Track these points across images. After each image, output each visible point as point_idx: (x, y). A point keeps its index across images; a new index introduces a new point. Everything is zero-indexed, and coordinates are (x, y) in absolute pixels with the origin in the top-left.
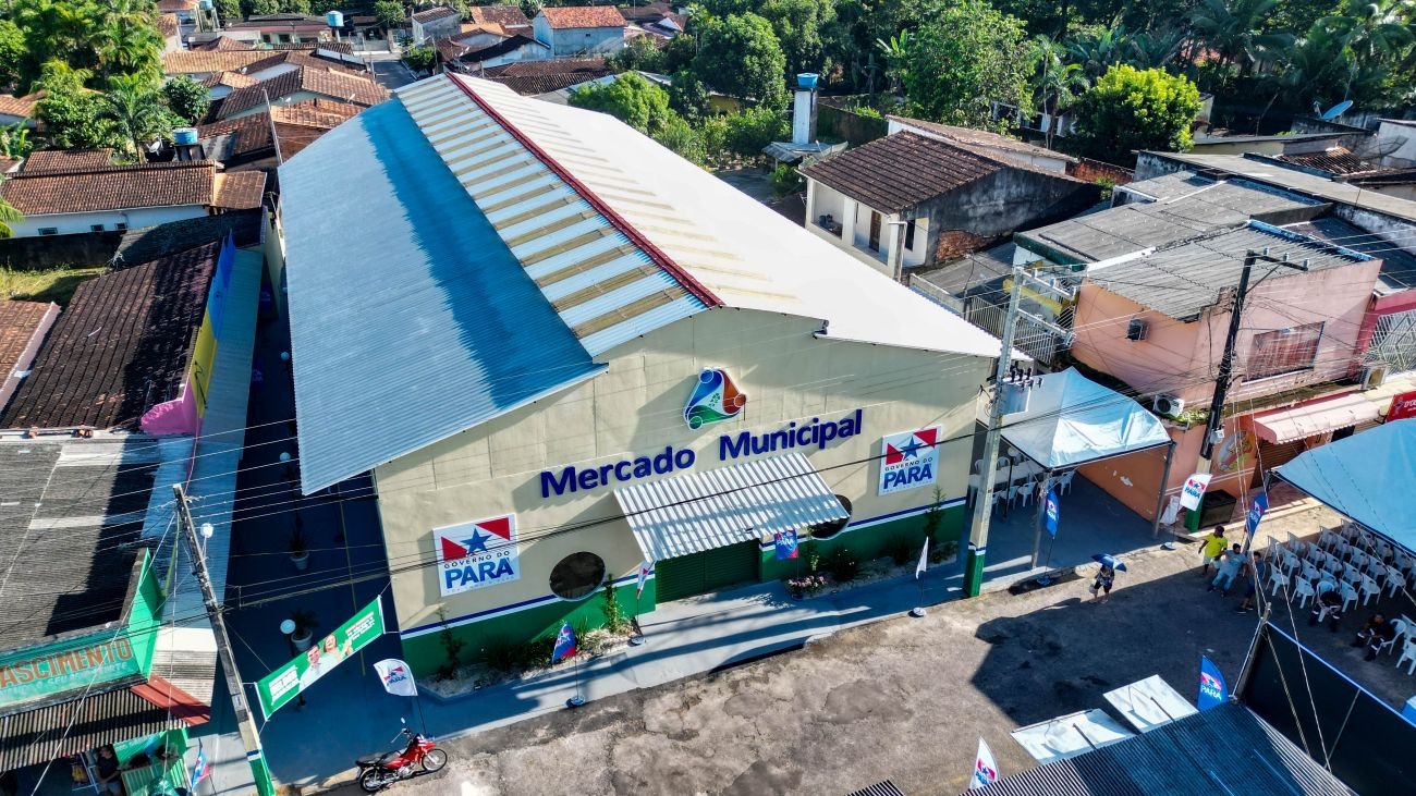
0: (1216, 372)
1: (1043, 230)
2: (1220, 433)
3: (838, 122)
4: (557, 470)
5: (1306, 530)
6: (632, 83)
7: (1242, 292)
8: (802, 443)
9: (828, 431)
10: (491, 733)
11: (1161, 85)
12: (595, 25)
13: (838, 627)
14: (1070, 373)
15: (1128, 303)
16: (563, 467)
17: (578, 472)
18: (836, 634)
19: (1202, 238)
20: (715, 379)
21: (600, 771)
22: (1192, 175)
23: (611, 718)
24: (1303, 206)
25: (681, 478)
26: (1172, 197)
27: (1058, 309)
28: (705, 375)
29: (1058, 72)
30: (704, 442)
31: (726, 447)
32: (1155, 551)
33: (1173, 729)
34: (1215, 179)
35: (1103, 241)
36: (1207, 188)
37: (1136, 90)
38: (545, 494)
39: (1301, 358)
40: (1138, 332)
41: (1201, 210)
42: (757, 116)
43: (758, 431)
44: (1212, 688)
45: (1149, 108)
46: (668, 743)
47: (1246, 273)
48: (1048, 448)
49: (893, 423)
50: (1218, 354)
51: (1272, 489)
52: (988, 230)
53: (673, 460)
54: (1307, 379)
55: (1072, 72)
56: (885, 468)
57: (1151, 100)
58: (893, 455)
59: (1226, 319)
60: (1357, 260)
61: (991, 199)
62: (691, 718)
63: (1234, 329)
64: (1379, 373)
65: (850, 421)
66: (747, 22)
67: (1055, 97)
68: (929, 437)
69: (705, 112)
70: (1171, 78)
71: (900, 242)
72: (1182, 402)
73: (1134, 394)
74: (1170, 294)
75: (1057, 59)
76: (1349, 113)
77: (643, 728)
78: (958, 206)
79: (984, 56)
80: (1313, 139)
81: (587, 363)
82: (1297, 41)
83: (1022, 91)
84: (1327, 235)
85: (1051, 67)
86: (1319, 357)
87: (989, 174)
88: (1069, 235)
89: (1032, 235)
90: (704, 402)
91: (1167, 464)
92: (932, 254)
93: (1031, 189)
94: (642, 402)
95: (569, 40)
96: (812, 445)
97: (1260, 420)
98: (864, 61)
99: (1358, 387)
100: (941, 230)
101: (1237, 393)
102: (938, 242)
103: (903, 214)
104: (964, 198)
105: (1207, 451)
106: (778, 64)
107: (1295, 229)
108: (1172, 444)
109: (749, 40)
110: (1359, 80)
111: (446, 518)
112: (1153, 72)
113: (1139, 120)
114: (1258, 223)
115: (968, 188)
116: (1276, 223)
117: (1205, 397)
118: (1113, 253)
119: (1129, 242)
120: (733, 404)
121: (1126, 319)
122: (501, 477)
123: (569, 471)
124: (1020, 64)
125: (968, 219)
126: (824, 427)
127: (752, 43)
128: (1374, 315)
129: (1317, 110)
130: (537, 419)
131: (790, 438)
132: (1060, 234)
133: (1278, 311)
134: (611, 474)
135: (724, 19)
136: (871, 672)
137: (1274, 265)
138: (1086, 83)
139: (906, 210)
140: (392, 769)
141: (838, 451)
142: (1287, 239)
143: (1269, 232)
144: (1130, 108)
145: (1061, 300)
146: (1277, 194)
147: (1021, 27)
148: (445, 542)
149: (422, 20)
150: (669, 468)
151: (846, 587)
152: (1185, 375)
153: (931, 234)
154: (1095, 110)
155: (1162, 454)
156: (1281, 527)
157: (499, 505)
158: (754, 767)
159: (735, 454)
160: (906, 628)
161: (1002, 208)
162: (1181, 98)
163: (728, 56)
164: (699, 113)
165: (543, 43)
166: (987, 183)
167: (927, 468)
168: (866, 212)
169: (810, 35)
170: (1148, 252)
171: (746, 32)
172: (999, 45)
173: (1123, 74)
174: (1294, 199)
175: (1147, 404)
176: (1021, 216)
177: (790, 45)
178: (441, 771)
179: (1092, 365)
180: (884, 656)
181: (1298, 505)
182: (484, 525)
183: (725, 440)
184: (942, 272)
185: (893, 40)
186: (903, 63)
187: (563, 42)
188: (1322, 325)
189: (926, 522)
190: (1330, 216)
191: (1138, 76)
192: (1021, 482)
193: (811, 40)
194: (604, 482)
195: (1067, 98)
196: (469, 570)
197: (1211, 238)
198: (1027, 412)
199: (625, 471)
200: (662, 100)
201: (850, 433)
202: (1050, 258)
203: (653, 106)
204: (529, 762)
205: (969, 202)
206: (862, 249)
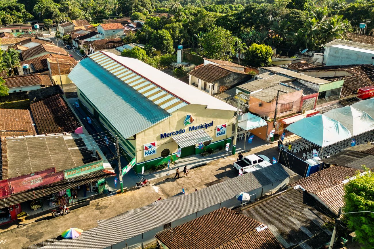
0: (275, 112)
1: (241, 85)
2: (276, 123)
3: (187, 56)
4: (163, 134)
5: (292, 140)
6: (137, 49)
7: (278, 97)
8: (203, 128)
10: (154, 180)
11: (264, 48)
12: (115, 28)
13: (211, 161)
14: (249, 113)
15: (258, 100)
16: (164, 133)
19: (271, 87)
20: (189, 117)
22: (270, 73)
24: (290, 79)
25: (183, 134)
26: (266, 78)
27: (245, 101)
28: (187, 116)
29: (240, 45)
30: (187, 128)
31: (191, 129)
32: (266, 145)
33: (268, 167)
34: (274, 74)
35: (253, 88)
36: (273, 75)
37: (258, 50)
38: (161, 138)
39: (290, 108)
40: (260, 105)
41: (271, 81)
42: (166, 56)
43: (196, 126)
44: (275, 162)
45: (261, 54)
47: (278, 94)
48: (246, 127)
49: (219, 123)
50: (275, 109)
51: (287, 133)
52: (229, 85)
53: (181, 131)
54: (291, 112)
55: (243, 45)
56: (217, 132)
57: (262, 52)
58: (218, 130)
59: (275, 102)
60: (299, 90)
61: (230, 79)
63: (277, 104)
64: (304, 111)
65: (211, 123)
66: (163, 32)
67: (240, 51)
68: (224, 126)
69: (155, 55)
70: (266, 46)
71: (212, 89)
72: (269, 117)
73: (260, 116)
74: (266, 98)
75: (240, 42)
76: (307, 51)
78: (223, 81)
79: (222, 40)
80: (298, 60)
81: (168, 114)
82: (295, 34)
83: (232, 49)
84: (294, 85)
85: (238, 44)
86: (293, 108)
87: (229, 73)
88: (246, 86)
89: (239, 87)
90: (187, 121)
91: (267, 129)
92: (218, 91)
93: (238, 76)
94: (177, 121)
95: (109, 33)
96: (204, 128)
97: (283, 120)
98: (191, 40)
99: (301, 113)
100: (220, 86)
101: (279, 115)
102: (220, 88)
103: (212, 83)
104: (224, 79)
105: (274, 126)
106: (171, 42)
107: (289, 84)
108: (268, 125)
109: (164, 37)
110: (309, 43)
111: (146, 143)
112: (261, 45)
113: (259, 57)
114: (282, 83)
115: (225, 77)
116: (285, 83)
117: (273, 117)
118: (255, 90)
119: (258, 88)
120: (192, 121)
121: (258, 103)
122: (155, 135)
123: (165, 134)
124: (231, 42)
125: (225, 83)
126: (207, 125)
127: (165, 38)
128: (302, 100)
129: (300, 51)
130: (161, 124)
131: (201, 127)
132: (244, 86)
133: (284, 100)
134: (172, 134)
135: (157, 31)
137: (282, 92)
138: (247, 48)
139: (213, 82)
140: (142, 185)
141: (209, 129)
142: (287, 86)
143: (283, 85)
144: (257, 54)
146: (286, 77)
147: (230, 33)
148: (145, 147)
149: (63, 26)
150: (181, 133)
151: (211, 154)
152: (269, 112)
153: (218, 87)
154: (249, 54)
155: (266, 127)
156: (286, 140)
157: (154, 140)
158: (201, 181)
159: (192, 130)
160: (223, 160)
161: (232, 81)
162: (268, 51)
163: (159, 41)
164: (153, 55)
165: (101, 34)
166: (229, 76)
167: (224, 132)
168: (203, 82)
169: (177, 33)
170: (262, 90)
171: (163, 35)
172: (226, 38)
173: (255, 45)
175: (263, 118)
176: (236, 82)
177: (173, 36)
178: (149, 185)
179: (253, 112)
181: (292, 136)
182: (151, 144)
183: (190, 128)
184: (221, 94)
185: (198, 34)
186: (203, 42)
187: (107, 34)
188: (293, 102)
189: (225, 142)
190: (295, 81)
191: (259, 46)
192: (241, 135)
193: (178, 35)
194: (170, 136)
195: (243, 51)
196: (149, 152)
197: (273, 86)
198: (242, 120)
199: (174, 133)
200: (144, 52)
201: (211, 126)
202: (243, 91)
203: (143, 55)
205: (226, 80)
206: (203, 90)
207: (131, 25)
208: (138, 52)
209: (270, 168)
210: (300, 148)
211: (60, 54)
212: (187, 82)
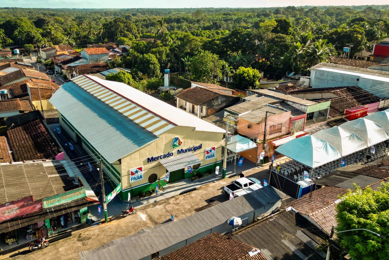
0: (264, 133)
1: (229, 108)
2: (266, 145)
3: (174, 80)
4: (150, 157)
5: (283, 162)
6: (123, 73)
7: (266, 118)
8: (192, 151)
9: (196, 148)
10: (142, 207)
11: (251, 71)
12: (100, 53)
13: (201, 185)
14: (238, 135)
15: (247, 121)
17: (154, 158)
18: (201, 186)
19: (260, 108)
20: (177, 139)
21: (164, 210)
22: (258, 95)
23: (163, 203)
24: (278, 101)
25: (171, 158)
26: (254, 100)
27: (234, 123)
28: (175, 138)
30: (175, 151)
31: (179, 152)
32: (256, 168)
33: (259, 190)
34: (262, 96)
35: (241, 110)
36: (261, 97)
37: (245, 73)
38: (148, 162)
39: (279, 130)
40: (249, 127)
41: (259, 102)
42: (153, 80)
43: (184, 149)
44: (266, 184)
45: (249, 77)
46: (175, 205)
47: (266, 115)
48: (235, 149)
49: (208, 146)
50: (263, 130)
51: (278, 155)
52: (218, 108)
53: (169, 155)
54: (280, 134)
55: (231, 69)
56: (206, 155)
57: (249, 75)
58: (208, 153)
59: (264, 123)
60: (287, 111)
61: (218, 101)
62: (178, 201)
63: (266, 125)
64: (293, 132)
65: (200, 146)
66: (149, 56)
67: (227, 74)
68: (214, 149)
69: (141, 79)
70: (253, 70)
71: (200, 111)
72: (258, 139)
73: (249, 138)
74: (254, 120)
75: (227, 65)
76: (294, 75)
77: (169, 204)
78: (211, 103)
79: (209, 64)
80: (285, 82)
81: (156, 137)
82: (281, 58)
83: (219, 72)
84: (282, 107)
85: (226, 67)
86: (282, 129)
87: (217, 96)
88: (235, 109)
89: (227, 109)
90: (175, 143)
91: (257, 151)
92: (207, 113)
93: (226, 99)
94: (165, 144)
95: (93, 57)
97: (272, 142)
98: (178, 64)
99: (290, 135)
100: (208, 108)
101: (268, 137)
102: (208, 111)
103: (200, 105)
104: (212, 101)
105: (264, 148)
106: (158, 66)
107: (277, 105)
108: (257, 147)
109: (150, 61)
110: (296, 67)
111: (132, 167)
112: (249, 68)
113: (247, 80)
114: (270, 105)
115: (213, 99)
116: (273, 105)
117: (262, 138)
118: (244, 112)
119: (247, 110)
120: (180, 143)
121: (247, 124)
122: (141, 159)
123: (152, 158)
124: (218, 66)
125: (214, 106)
126: (195, 147)
127: (151, 62)
128: (291, 121)
129: (287, 74)
130: (147, 147)
131: (190, 150)
132: (233, 108)
134: (159, 158)
135: (143, 55)
136: (208, 191)
137: (270, 113)
138: (234, 71)
140: (128, 213)
141: (198, 152)
142: (275, 108)
143: (272, 107)
144: (244, 77)
145: (234, 121)
146: (274, 98)
147: (217, 57)
148: (132, 172)
149: (45, 51)
150: (169, 156)
151: (201, 179)
152: (258, 134)
153: (206, 109)
154: (237, 78)
155: (256, 149)
156: (277, 162)
157: (140, 164)
158: (191, 207)
159: (180, 153)
160: (213, 184)
161: (220, 103)
162: (256, 74)
163: (145, 65)
164: (139, 79)
165: (85, 58)
166: (217, 98)
167: (214, 155)
168: (191, 105)
169: (164, 57)
170: (250, 111)
171: (149, 59)
172: (213, 61)
173: (242, 69)
174: (277, 99)
175: (252, 140)
176: (224, 105)
177: (160, 60)
178: (135, 213)
179: (242, 134)
180: (210, 189)
181: (282, 158)
182: (138, 168)
183: (178, 151)
184: (209, 117)
185: (185, 58)
186: (190, 66)
187: (92, 58)
188: (282, 124)
189: (214, 165)
190: (283, 102)
191: (246, 70)
192: (231, 158)
193: (164, 59)
194: (158, 159)
195: (230, 74)
196: (135, 177)
198: (231, 141)
199: (162, 157)
200: (130, 76)
201: (200, 148)
202: (231, 114)
203: (129, 79)
204: (151, 210)
205: (213, 102)
206: (191, 113)
207: (117, 50)
208: (124, 76)
209: (262, 190)
210: (291, 170)
211: (41, 79)
212: (175, 105)
